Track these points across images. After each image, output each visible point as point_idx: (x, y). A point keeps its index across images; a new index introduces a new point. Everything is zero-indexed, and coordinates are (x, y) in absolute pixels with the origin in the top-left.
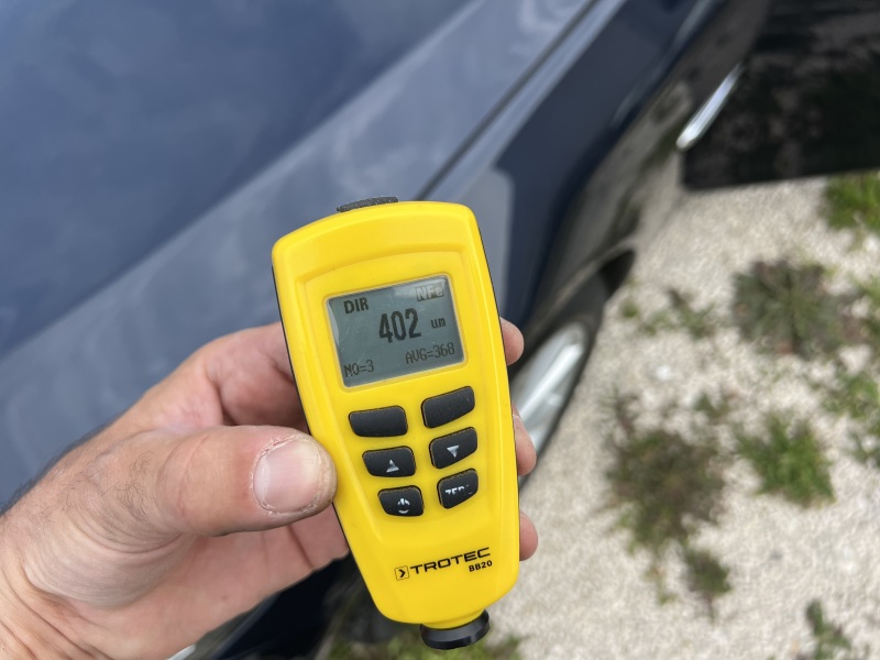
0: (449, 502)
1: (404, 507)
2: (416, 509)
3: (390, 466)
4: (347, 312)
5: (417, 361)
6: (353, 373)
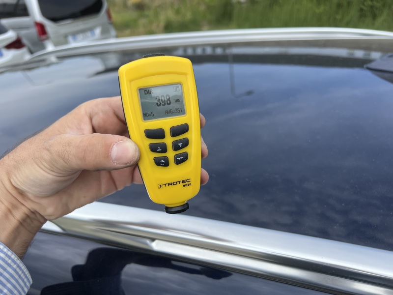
0: (178, 162)
1: (163, 163)
2: (166, 164)
3: (159, 149)
4: (145, 94)
5: (169, 113)
6: (146, 116)
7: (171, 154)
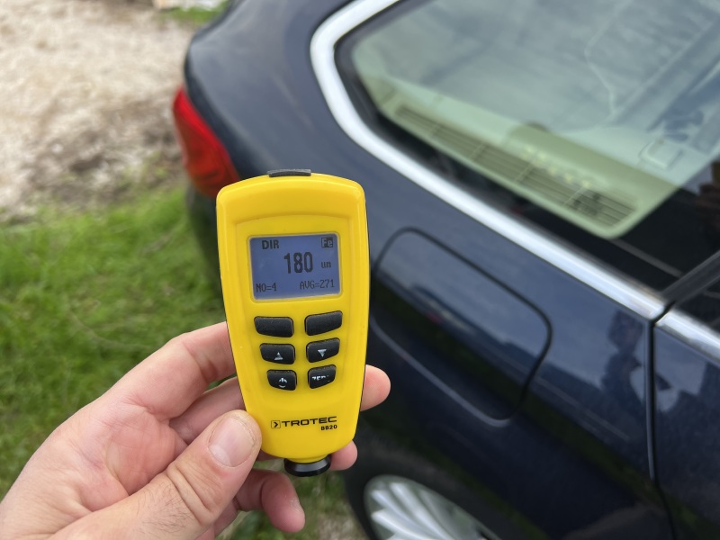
0: (314, 384)
1: (283, 384)
2: (291, 385)
3: (277, 356)
4: (264, 248)
5: (306, 288)
6: (261, 289)
7: (301, 367)
